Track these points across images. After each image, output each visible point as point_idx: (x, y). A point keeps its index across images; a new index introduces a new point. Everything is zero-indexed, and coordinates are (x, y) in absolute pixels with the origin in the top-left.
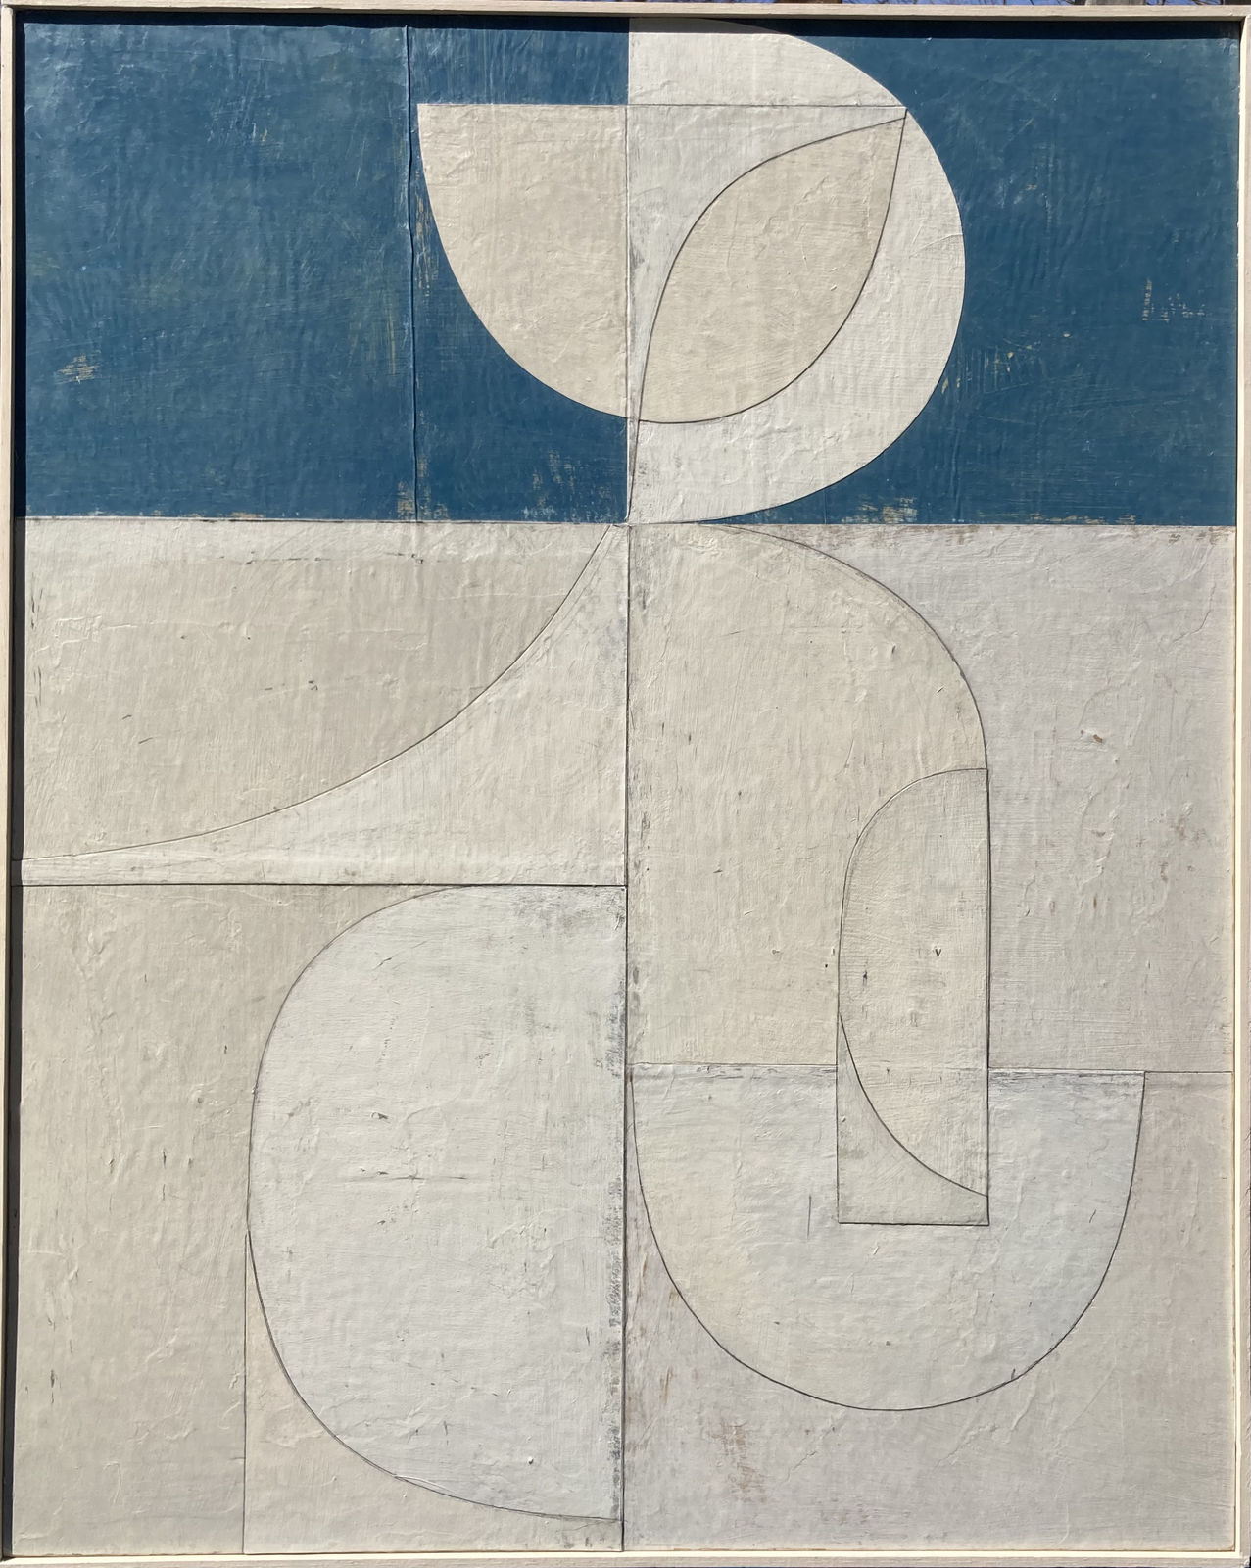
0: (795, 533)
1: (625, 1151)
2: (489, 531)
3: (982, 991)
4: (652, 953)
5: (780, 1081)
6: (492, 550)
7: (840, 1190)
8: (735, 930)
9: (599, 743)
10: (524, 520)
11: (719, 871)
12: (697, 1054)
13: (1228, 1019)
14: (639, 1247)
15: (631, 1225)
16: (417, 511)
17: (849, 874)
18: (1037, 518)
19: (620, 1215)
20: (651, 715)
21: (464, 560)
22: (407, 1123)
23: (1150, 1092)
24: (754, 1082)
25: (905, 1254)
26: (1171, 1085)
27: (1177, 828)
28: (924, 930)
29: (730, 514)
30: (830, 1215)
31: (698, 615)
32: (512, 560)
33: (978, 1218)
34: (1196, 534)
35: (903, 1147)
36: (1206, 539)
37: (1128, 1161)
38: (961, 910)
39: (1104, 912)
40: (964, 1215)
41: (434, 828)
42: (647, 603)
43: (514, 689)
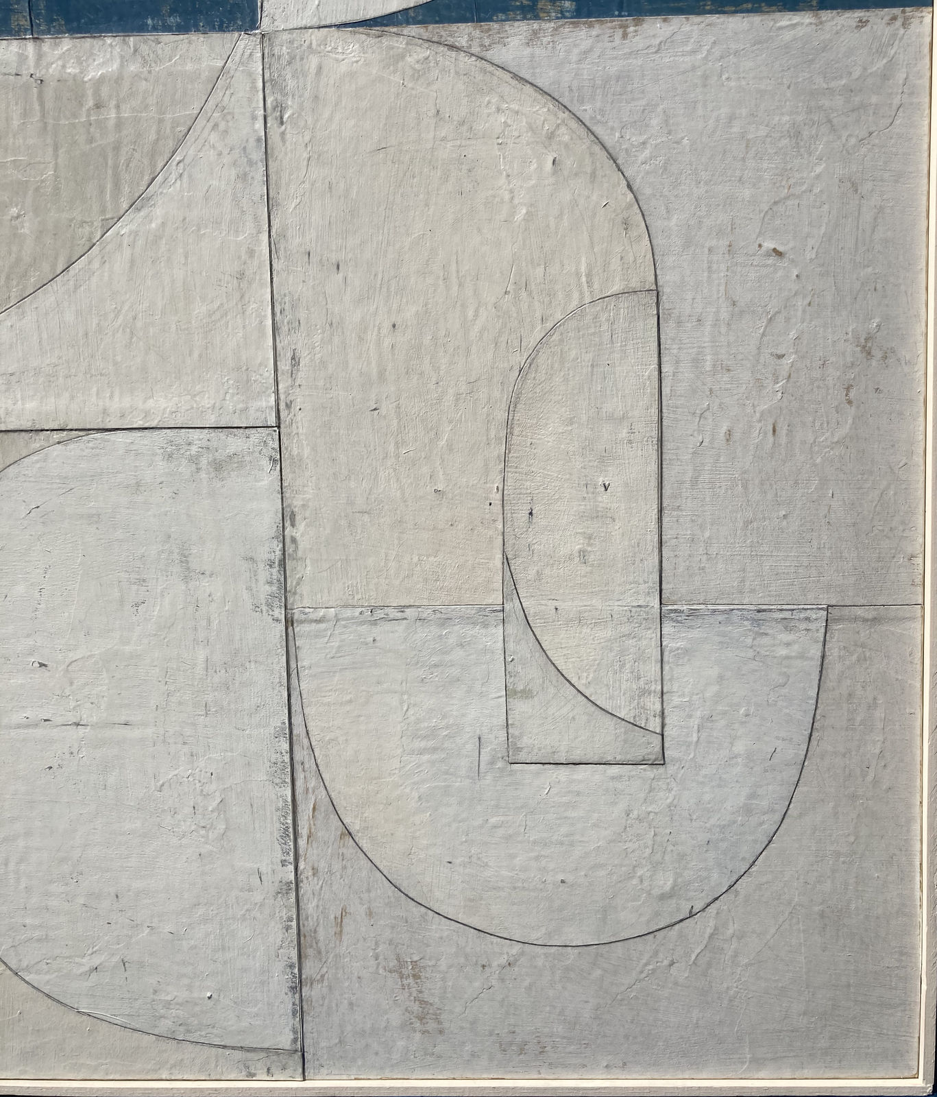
0: (443, 33)
1: (289, 696)
2: (111, 45)
3: (653, 526)
4: (308, 496)
5: (446, 621)
6: (115, 67)
7: (510, 731)
8: (395, 470)
9: (241, 276)
10: (148, 31)
11: (375, 409)
12: (360, 596)
13: (919, 549)
14: (307, 789)
15: (298, 767)
16: (32, 26)
17: (512, 407)
18: (708, 8)
19: (287, 758)
20: (295, 242)
21: (86, 79)
22: (67, 671)
23: (834, 627)
24: (420, 623)
25: (578, 794)
26: (856, 619)
27: (864, 347)
28: (591, 464)
29: (371, 14)
30: (500, 755)
31: (340, 131)
32: (137, 76)
33: (653, 757)
34: (887, 18)
35: (574, 686)
36: (899, 23)
37: (810, 698)
38: (630, 442)
39: (783, 440)
40: (638, 754)
41: (73, 371)
42: (286, 116)
43: (149, 218)
